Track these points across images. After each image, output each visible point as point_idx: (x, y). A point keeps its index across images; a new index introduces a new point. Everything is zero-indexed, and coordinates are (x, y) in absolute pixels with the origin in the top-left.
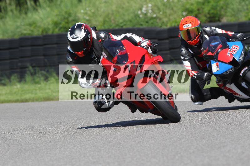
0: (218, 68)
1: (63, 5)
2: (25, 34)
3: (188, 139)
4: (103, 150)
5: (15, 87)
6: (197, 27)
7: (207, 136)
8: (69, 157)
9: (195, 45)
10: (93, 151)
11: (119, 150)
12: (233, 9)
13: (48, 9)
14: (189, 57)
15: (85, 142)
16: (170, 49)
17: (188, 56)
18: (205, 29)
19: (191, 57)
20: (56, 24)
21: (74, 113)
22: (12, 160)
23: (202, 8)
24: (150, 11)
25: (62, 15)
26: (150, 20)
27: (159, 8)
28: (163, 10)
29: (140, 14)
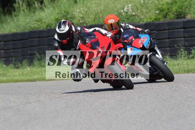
5: (26, 70)
13: (52, 9)
18: (121, 24)
23: (171, 7)
24: (130, 10)
25: (62, 14)
26: (130, 17)
27: (137, 8)
28: (140, 9)
29: (123, 13)
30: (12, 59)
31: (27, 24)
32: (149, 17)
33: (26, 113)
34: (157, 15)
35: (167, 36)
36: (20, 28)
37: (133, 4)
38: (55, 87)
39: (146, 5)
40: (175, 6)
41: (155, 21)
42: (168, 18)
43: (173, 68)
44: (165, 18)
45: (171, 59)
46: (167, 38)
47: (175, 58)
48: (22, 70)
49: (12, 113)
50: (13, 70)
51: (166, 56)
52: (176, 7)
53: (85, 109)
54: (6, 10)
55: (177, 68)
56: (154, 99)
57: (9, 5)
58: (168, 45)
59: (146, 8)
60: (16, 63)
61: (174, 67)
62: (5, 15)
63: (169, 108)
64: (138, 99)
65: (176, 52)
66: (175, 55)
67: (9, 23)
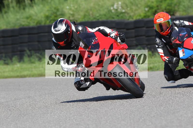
0: (184, 54)
1: (52, 2)
2: (23, 26)
3: (149, 106)
4: (84, 114)
5: (16, 66)
6: (168, 21)
7: (165, 104)
8: (58, 120)
9: (167, 35)
10: (76, 116)
11: (96, 114)
12: (184, 6)
13: (41, 6)
14: (162, 46)
15: (70, 109)
16: (136, 36)
17: (161, 44)
18: (175, 22)
19: (165, 45)
20: (47, 17)
21: (62, 86)
22: (14, 122)
23: (160, 5)
24: (120, 8)
25: (52, 11)
26: (120, 14)
27: (127, 5)
28: (130, 6)
29: (112, 10)
30: (3, 55)
31: (17, 21)
34: (147, 12)
36: (10, 24)
37: (123, 1)
41: (144, 19)
52: (165, 4)
59: (136, 5)
60: (6, 59)
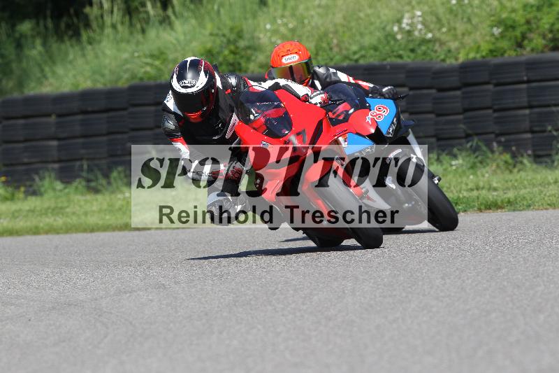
2: (141, 79)
5: (120, 196)
13: (193, 22)
18: (317, 69)
20: (210, 54)
23: (536, 17)
24: (420, 26)
25: (224, 35)
26: (420, 45)
27: (439, 20)
28: (449, 23)
29: (397, 33)
30: (82, 166)
31: (124, 65)
32: (472, 44)
33: (121, 321)
34: (497, 39)
35: (524, 100)
36: (103, 76)
37: (426, 8)
38: (203, 246)
39: (464, 12)
40: (548, 13)
41: (489, 58)
42: (528, 49)
43: (541, 192)
44: (518, 49)
45: (535, 166)
46: (526, 104)
47: (546, 162)
48: (107, 198)
49: (80, 319)
50: (84, 198)
51: (522, 156)
52: (550, 15)
53: (289, 309)
54: (63, 25)
55: (553, 192)
56: (488, 281)
57: (72, 11)
58: (526, 125)
59: (465, 20)
60: (91, 176)
61: (546, 190)
62: (60, 38)
63: (528, 306)
64: (440, 280)
65: (551, 145)
66: (549, 156)
67: (71, 62)
